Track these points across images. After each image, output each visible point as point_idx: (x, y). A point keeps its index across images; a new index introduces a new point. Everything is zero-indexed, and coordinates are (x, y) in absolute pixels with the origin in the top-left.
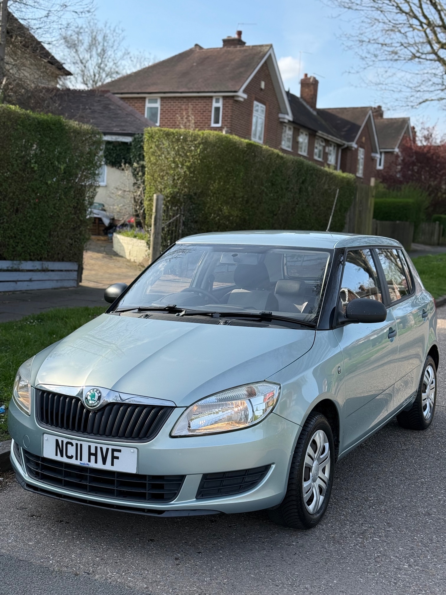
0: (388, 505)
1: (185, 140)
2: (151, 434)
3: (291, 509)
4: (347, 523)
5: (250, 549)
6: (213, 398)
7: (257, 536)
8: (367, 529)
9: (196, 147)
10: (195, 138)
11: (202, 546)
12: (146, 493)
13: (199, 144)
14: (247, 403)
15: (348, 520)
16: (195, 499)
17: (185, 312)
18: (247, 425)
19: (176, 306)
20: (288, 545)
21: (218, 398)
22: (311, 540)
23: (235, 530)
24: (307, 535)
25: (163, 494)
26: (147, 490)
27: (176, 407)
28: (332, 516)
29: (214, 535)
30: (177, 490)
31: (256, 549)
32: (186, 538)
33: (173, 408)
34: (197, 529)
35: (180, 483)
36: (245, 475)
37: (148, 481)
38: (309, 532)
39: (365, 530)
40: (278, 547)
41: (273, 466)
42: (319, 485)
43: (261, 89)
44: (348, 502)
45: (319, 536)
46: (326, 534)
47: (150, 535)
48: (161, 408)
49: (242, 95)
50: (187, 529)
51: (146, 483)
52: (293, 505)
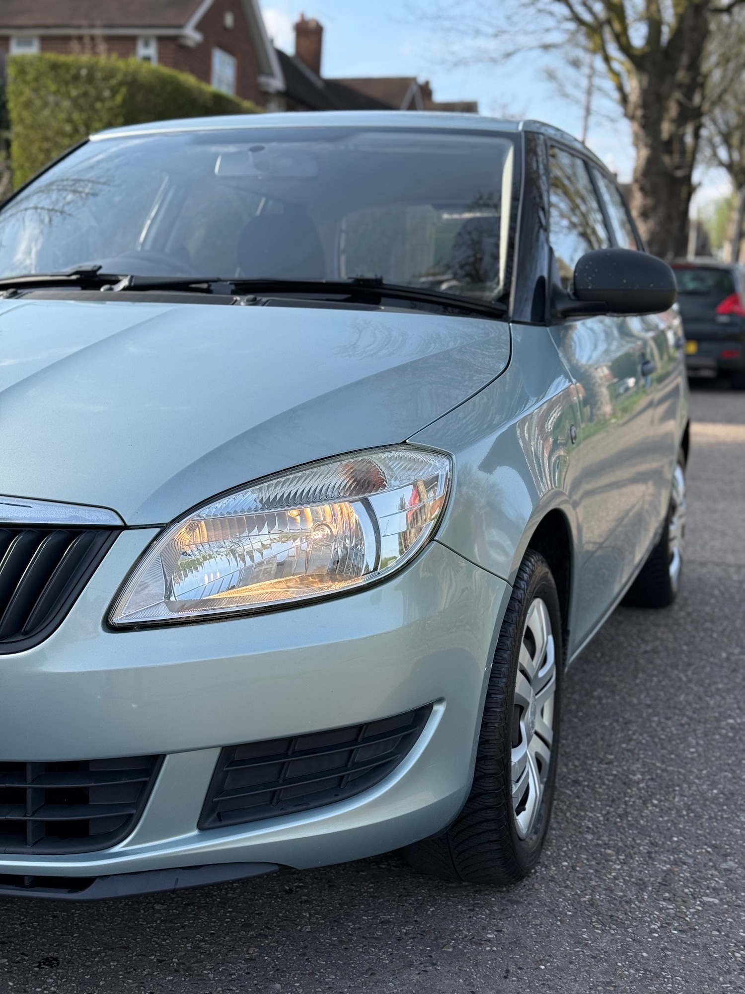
0: (686, 793)
1: (90, 79)
2: (35, 625)
3: (479, 834)
4: (610, 855)
5: (367, 966)
6: (249, 497)
7: (376, 917)
8: (670, 870)
9: (114, 91)
10: (110, 74)
11: (214, 970)
12: (25, 822)
13: (121, 84)
14: (354, 512)
15: (607, 846)
16: (196, 832)
17: (130, 281)
18: (361, 582)
19: (100, 268)
20: (476, 943)
21: (265, 496)
22: (535, 917)
23: (306, 902)
24: (517, 902)
25: (87, 822)
26: (30, 811)
27: (126, 527)
28: (561, 836)
29: (247, 926)
30: (134, 805)
31: (385, 966)
32: (161, 945)
33: (112, 532)
34: (189, 909)
35: (145, 783)
36: (355, 741)
37: (33, 781)
38: (519, 891)
39: (668, 872)
40: (448, 953)
41: (439, 710)
42: (537, 754)
43: (226, 29)
44: (584, 791)
45: (551, 902)
46: (568, 893)
47: (44, 944)
48: (72, 531)
49: (192, 35)
50: (159, 911)
51: (25, 789)
52: (487, 821)
